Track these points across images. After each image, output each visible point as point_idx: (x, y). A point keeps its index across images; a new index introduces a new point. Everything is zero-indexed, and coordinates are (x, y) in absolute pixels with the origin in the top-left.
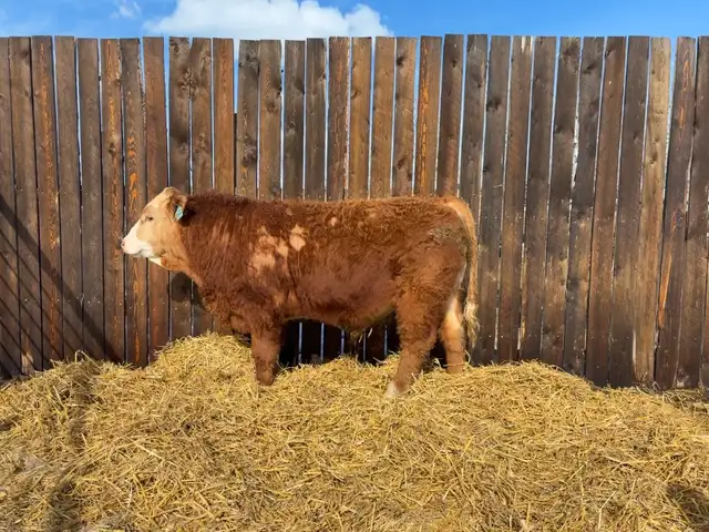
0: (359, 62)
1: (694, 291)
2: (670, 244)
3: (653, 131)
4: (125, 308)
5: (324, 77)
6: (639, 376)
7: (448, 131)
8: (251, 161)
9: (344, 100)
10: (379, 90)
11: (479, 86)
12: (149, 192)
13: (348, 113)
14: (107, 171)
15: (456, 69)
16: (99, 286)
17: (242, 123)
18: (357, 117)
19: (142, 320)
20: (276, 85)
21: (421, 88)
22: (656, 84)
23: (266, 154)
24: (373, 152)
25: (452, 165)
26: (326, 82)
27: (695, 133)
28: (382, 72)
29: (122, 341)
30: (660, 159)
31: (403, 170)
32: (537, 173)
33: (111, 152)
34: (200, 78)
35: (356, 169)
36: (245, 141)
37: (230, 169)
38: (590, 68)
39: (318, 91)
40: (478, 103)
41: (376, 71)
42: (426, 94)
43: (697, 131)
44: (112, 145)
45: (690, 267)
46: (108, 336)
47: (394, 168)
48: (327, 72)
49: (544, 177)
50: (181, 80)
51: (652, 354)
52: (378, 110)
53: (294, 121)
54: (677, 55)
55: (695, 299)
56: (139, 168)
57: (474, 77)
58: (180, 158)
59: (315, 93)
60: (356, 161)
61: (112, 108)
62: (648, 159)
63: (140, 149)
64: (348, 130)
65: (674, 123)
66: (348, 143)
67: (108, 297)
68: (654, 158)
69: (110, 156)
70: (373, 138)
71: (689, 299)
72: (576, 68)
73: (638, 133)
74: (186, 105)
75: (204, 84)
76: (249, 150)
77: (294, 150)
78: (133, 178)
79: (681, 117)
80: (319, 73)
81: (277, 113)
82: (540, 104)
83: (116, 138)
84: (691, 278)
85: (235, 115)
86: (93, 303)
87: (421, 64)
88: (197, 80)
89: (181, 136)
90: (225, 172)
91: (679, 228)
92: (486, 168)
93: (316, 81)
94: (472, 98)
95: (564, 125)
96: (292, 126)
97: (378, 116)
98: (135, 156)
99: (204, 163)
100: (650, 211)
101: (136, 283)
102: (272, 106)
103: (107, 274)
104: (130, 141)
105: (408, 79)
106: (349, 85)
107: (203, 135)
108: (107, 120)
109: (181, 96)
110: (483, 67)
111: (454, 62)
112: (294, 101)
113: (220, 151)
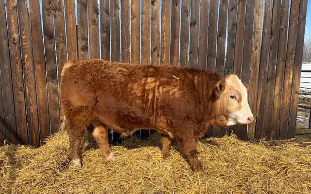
0: (134, 2)
1: (270, 102)
2: (262, 84)
3: (256, 37)
4: (27, 119)
5: (119, 8)
6: (249, 137)
7: (174, 36)
8: (85, 48)
9: (128, 20)
10: (144, 16)
11: (187, 16)
12: (35, 63)
13: (130, 26)
14: (12, 52)
15: (177, 7)
16: (12, 109)
17: (80, 30)
18: (134, 28)
19: (36, 124)
20: (96, 11)
21: (162, 16)
22: (257, 17)
23: (93, 44)
24: (142, 44)
25: (176, 51)
26: (120, 11)
27: (271, 37)
28: (145, 7)
29: (26, 135)
30: (258, 49)
31: (156, 53)
32: (211, 55)
33: (14, 43)
34: (58, 6)
35: (134, 52)
36: (82, 39)
37: (75, 52)
38: (232, 9)
39: (116, 15)
40: (187, 23)
41: (143, 7)
42: (165, 18)
43: (272, 38)
44: (14, 39)
45: (268, 93)
46: (19, 133)
47: (152, 52)
48: (120, 6)
49: (214, 57)
50: (48, 7)
51: (254, 128)
52: (144, 25)
53: (105, 29)
54: (265, 4)
55: (270, 106)
56: (29, 51)
57: (185, 11)
58: (50, 46)
59: (115, 16)
60: (135, 48)
61: (13, 20)
62: (254, 49)
63: (29, 42)
64: (130, 34)
65: (264, 33)
66: (131, 40)
67: (17, 114)
68: (256, 48)
69: (13, 45)
70: (142, 38)
71: (267, 106)
72: (227, 9)
73: (250, 38)
74: (52, 20)
75: (60, 10)
76: (84, 43)
77: (106, 43)
78: (26, 56)
79: (266, 32)
80: (117, 7)
81: (97, 25)
82: (212, 24)
83: (16, 36)
84: (268, 97)
85: (77, 26)
86: (9, 118)
87: (162, 4)
88: (56, 7)
89: (50, 36)
90: (73, 53)
91: (265, 78)
92: (191, 52)
93: (115, 11)
94: (184, 21)
95: (222, 34)
96: (104, 32)
97: (144, 28)
98: (27, 44)
99: (63, 49)
100: (254, 70)
101: (31, 107)
102: (94, 22)
103: (16, 103)
104: (24, 37)
105: (157, 11)
106: (130, 13)
107: (61, 35)
108: (10, 26)
109: (49, 15)
110: (189, 6)
111: (176, 4)
112: (105, 20)
113: (70, 44)
